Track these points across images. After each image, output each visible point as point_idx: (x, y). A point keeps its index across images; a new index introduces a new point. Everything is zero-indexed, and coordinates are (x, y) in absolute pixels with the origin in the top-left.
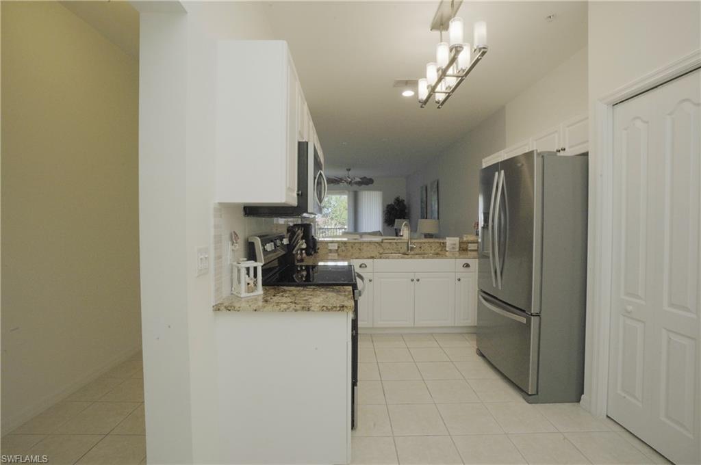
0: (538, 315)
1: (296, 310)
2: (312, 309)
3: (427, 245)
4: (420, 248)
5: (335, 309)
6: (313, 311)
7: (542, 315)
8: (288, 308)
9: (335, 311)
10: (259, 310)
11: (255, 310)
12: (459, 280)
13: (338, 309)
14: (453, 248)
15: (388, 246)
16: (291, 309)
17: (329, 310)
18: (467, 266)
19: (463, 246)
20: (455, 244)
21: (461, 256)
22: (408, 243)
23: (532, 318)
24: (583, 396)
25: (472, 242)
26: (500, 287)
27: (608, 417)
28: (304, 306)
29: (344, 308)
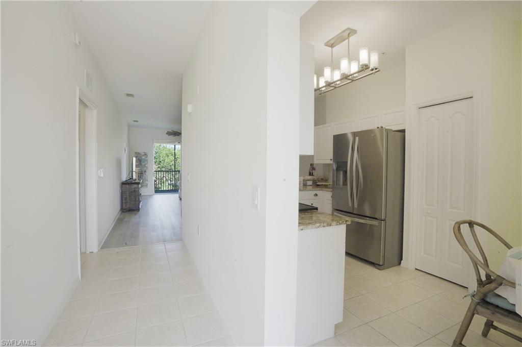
0: (385, 220)
2: (332, 224)
7: (387, 219)
17: (340, 224)
18: (316, 195)
19: (305, 183)
21: (315, 189)
23: (382, 222)
24: (402, 262)
25: (309, 180)
26: (356, 206)
27: (416, 269)
28: (328, 223)
29: (347, 222)
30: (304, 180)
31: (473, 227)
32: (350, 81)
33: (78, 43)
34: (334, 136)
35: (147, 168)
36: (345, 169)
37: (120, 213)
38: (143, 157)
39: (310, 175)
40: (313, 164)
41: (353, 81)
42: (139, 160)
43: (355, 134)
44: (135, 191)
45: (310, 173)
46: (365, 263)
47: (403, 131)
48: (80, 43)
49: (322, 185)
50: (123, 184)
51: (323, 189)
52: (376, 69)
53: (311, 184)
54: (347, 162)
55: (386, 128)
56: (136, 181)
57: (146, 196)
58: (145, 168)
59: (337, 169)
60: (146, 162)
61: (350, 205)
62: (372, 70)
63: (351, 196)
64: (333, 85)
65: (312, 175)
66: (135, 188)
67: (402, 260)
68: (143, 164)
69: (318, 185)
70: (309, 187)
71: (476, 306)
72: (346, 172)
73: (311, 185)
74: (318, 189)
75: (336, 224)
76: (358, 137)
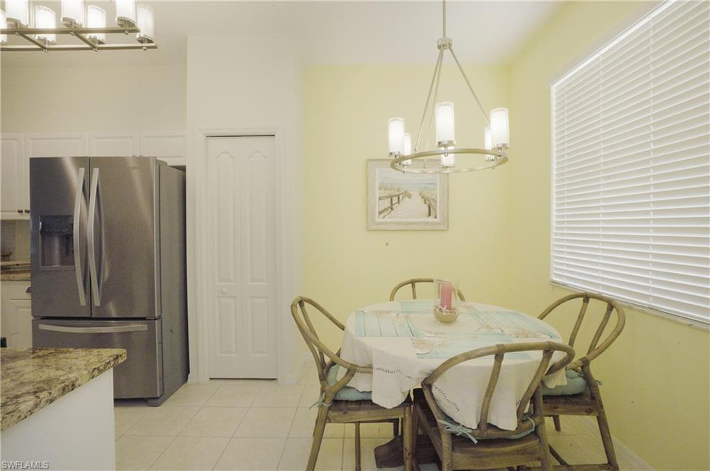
1: (51, 401)
2: (76, 384)
5: (107, 367)
6: (80, 385)
8: (36, 406)
16: (43, 403)
17: (102, 372)
23: (156, 321)
24: (189, 375)
26: (97, 303)
27: (211, 379)
28: (63, 385)
29: (120, 358)
31: (303, 305)
32: (88, 46)
34: (33, 161)
36: (65, 231)
41: (92, 47)
43: (87, 163)
46: (126, 406)
47: (183, 169)
52: (150, 41)
55: (158, 159)
59: (43, 232)
61: (83, 302)
62: (141, 41)
64: (36, 37)
67: (189, 373)
71: (327, 413)
75: (88, 377)
76: (98, 169)
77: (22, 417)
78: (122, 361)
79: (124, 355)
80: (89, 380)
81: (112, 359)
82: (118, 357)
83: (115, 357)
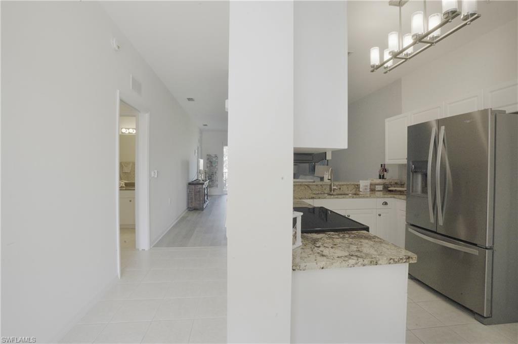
0: (491, 248)
1: (364, 265)
2: (379, 262)
3: (345, 186)
4: (340, 189)
5: (401, 261)
6: (381, 264)
7: (495, 248)
8: (356, 264)
9: (402, 263)
10: (327, 268)
11: (323, 268)
12: (380, 215)
13: (404, 261)
14: (366, 189)
15: (315, 187)
16: (359, 264)
17: (396, 262)
18: (386, 203)
19: (372, 187)
20: (367, 186)
21: (386, 196)
22: (331, 185)
23: (487, 251)
25: (378, 184)
26: (441, 222)
28: (371, 260)
29: (411, 259)
30: (371, 185)
32: (429, 45)
33: (117, 48)
34: (409, 128)
35: (217, 169)
36: (424, 171)
37: (187, 211)
38: (214, 159)
39: (380, 178)
40: (384, 165)
41: (432, 44)
42: (210, 161)
43: (440, 122)
44: (199, 191)
45: (380, 176)
48: (119, 47)
49: (395, 191)
50: (190, 184)
51: (395, 196)
53: (382, 189)
54: (427, 162)
56: (201, 182)
57: (216, 195)
58: (216, 170)
60: (216, 164)
61: (432, 220)
62: (466, 18)
63: (434, 209)
65: (383, 178)
66: (200, 188)
68: (214, 165)
69: (390, 191)
70: (379, 193)
72: (425, 175)
73: (381, 191)
74: (389, 196)
75: (386, 262)
76: (444, 127)
77: (350, 265)
78: (413, 262)
79: (414, 259)
80: (386, 264)
81: (404, 257)
82: (409, 258)
83: (407, 257)
